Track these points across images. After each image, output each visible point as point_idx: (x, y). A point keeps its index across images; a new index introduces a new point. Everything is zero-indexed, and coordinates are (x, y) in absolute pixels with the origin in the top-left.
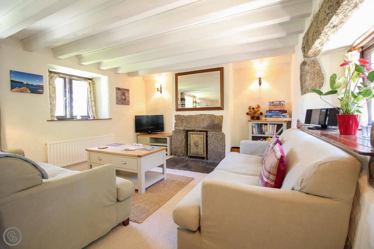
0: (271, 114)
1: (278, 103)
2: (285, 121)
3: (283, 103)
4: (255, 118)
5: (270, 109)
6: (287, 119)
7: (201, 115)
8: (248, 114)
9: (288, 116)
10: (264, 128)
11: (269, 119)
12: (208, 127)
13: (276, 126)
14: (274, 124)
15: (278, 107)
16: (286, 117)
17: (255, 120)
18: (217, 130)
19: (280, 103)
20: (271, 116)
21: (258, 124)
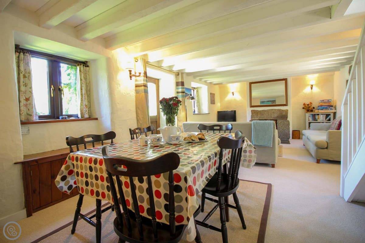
0: (322, 108)
1: (327, 101)
2: (332, 112)
3: (330, 101)
4: (310, 111)
5: (322, 105)
6: (334, 111)
7: (272, 110)
8: (303, 108)
9: (334, 109)
10: (317, 117)
11: (320, 111)
12: (278, 117)
13: (325, 115)
14: (324, 114)
15: (327, 103)
16: (333, 110)
17: (310, 112)
18: (284, 119)
19: (329, 101)
20: (322, 109)
21: (313, 114)
